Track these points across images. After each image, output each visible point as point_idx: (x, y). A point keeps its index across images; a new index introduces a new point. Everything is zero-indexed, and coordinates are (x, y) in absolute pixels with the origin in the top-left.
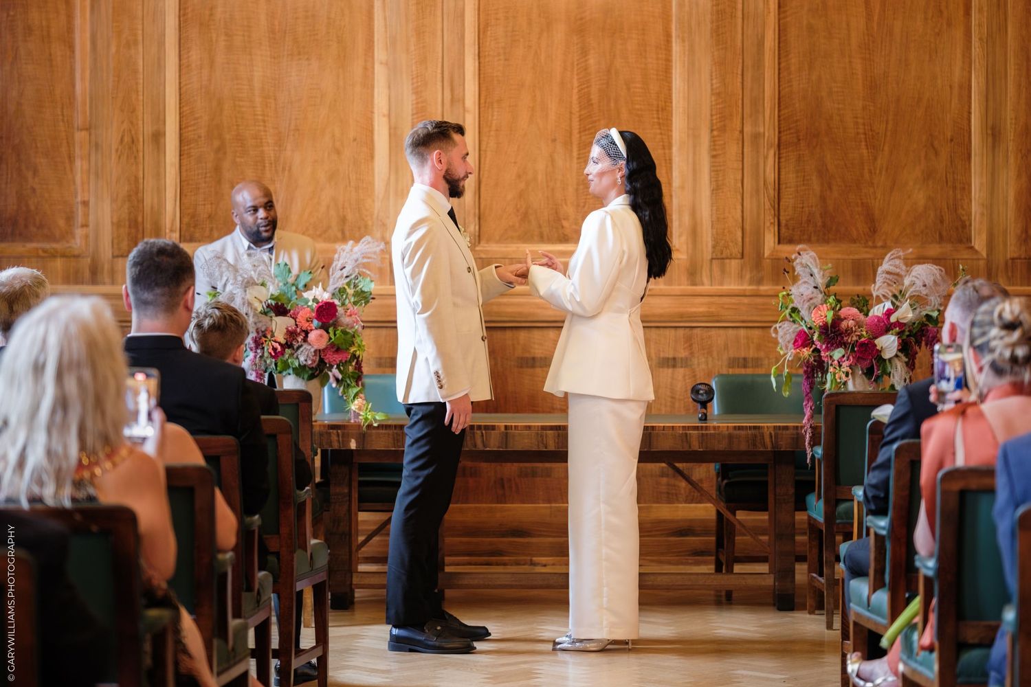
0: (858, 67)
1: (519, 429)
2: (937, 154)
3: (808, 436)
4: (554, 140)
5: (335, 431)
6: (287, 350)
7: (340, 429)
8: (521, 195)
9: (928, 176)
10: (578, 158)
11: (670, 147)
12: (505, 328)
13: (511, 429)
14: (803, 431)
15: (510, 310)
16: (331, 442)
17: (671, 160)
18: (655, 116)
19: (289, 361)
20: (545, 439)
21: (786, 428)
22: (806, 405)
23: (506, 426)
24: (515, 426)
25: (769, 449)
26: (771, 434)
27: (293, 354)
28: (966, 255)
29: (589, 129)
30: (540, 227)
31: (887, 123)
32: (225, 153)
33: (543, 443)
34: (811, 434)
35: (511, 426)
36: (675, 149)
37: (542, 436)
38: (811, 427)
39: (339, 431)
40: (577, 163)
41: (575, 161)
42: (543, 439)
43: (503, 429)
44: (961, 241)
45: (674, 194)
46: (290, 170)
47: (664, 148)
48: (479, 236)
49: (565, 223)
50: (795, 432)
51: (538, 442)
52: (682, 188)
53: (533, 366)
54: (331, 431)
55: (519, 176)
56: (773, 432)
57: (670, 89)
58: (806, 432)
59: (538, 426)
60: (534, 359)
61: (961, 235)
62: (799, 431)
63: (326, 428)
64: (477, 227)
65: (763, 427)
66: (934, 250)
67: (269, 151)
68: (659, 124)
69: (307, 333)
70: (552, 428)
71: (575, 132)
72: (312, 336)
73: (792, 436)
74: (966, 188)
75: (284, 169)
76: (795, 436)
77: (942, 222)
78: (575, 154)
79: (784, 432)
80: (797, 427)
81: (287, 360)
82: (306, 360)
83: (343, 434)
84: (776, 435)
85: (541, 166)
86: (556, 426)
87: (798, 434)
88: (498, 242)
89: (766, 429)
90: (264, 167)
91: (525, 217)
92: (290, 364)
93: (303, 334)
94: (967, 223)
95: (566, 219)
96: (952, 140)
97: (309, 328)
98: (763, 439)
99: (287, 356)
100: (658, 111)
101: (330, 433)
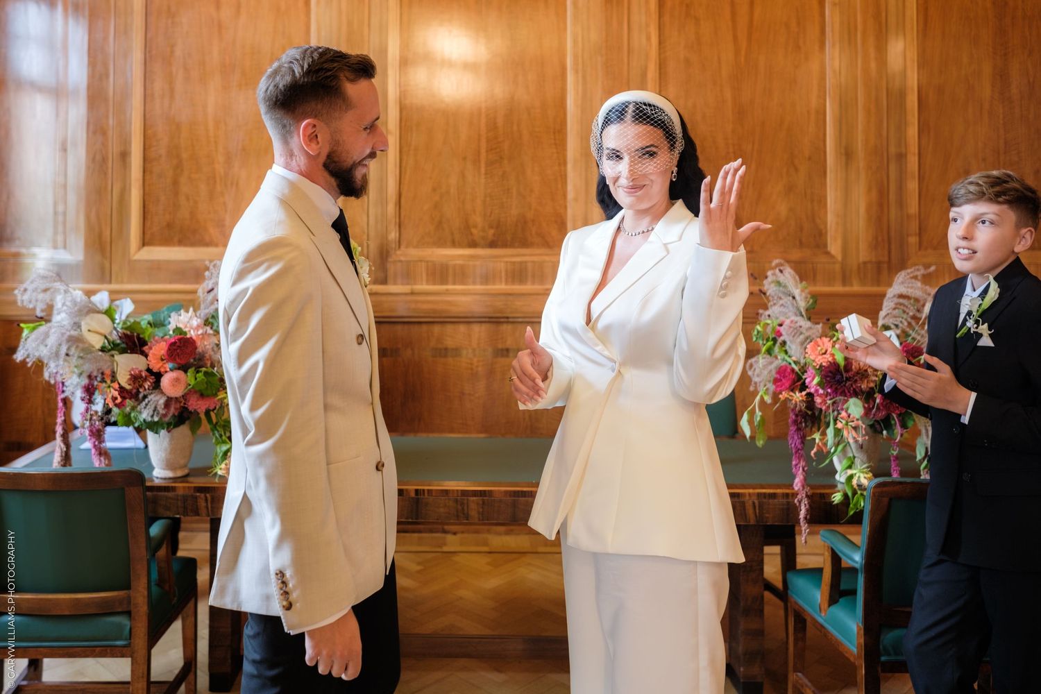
0: (728, 95)
1: (434, 494)
2: (796, 170)
3: (803, 507)
4: (465, 159)
5: (203, 495)
6: (128, 400)
7: (208, 493)
8: (436, 206)
9: (790, 189)
10: (486, 174)
11: (565, 163)
12: (420, 323)
13: (424, 494)
14: (796, 501)
15: (425, 307)
16: (197, 509)
17: (566, 175)
18: (552, 137)
19: (132, 415)
20: (465, 508)
21: (773, 496)
22: (796, 465)
23: (417, 491)
24: (428, 490)
25: (752, 522)
26: (754, 503)
27: (136, 407)
28: (823, 259)
29: (496, 149)
30: (452, 234)
31: (753, 144)
32: (182, 170)
33: (464, 514)
34: (807, 507)
35: (424, 490)
36: (570, 166)
37: (462, 504)
38: (807, 496)
39: (208, 495)
40: (485, 178)
41: (483, 177)
42: (463, 509)
43: (413, 494)
44: (818, 246)
45: (568, 205)
46: (237, 184)
47: (559, 164)
48: (399, 241)
49: (474, 231)
50: (785, 501)
51: (457, 511)
52: (576, 199)
53: (446, 356)
54: (198, 494)
55: (434, 190)
56: (756, 502)
57: (565, 114)
58: (800, 502)
59: (457, 490)
60: (446, 349)
61: (818, 240)
62: (790, 500)
63: (192, 491)
64: (397, 235)
65: (743, 495)
66: (796, 255)
67: (220, 169)
68: (556, 144)
69: (158, 376)
70: (475, 493)
71: (483, 151)
72: (166, 381)
73: (781, 507)
74: (822, 201)
75: (232, 184)
76: (785, 507)
77: (801, 229)
78: (483, 170)
79: (771, 501)
80: (787, 495)
81: (130, 414)
82: (152, 416)
83: (213, 499)
84: (761, 506)
85: (453, 181)
86: (481, 491)
87: (788, 503)
88: (417, 247)
89: (747, 498)
90: (215, 182)
91: (439, 225)
92: (133, 419)
93: (152, 379)
94: (824, 231)
95: (475, 227)
96: (810, 159)
97: (162, 370)
98: (745, 509)
99: (128, 409)
100: (554, 133)
101: (196, 497)
